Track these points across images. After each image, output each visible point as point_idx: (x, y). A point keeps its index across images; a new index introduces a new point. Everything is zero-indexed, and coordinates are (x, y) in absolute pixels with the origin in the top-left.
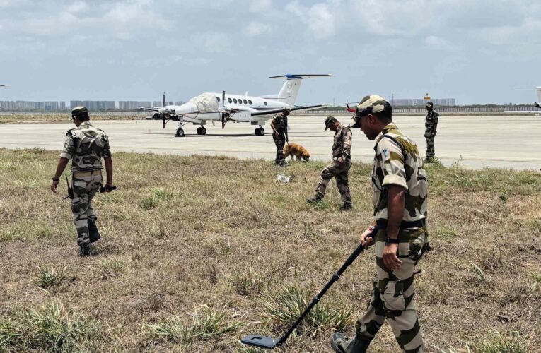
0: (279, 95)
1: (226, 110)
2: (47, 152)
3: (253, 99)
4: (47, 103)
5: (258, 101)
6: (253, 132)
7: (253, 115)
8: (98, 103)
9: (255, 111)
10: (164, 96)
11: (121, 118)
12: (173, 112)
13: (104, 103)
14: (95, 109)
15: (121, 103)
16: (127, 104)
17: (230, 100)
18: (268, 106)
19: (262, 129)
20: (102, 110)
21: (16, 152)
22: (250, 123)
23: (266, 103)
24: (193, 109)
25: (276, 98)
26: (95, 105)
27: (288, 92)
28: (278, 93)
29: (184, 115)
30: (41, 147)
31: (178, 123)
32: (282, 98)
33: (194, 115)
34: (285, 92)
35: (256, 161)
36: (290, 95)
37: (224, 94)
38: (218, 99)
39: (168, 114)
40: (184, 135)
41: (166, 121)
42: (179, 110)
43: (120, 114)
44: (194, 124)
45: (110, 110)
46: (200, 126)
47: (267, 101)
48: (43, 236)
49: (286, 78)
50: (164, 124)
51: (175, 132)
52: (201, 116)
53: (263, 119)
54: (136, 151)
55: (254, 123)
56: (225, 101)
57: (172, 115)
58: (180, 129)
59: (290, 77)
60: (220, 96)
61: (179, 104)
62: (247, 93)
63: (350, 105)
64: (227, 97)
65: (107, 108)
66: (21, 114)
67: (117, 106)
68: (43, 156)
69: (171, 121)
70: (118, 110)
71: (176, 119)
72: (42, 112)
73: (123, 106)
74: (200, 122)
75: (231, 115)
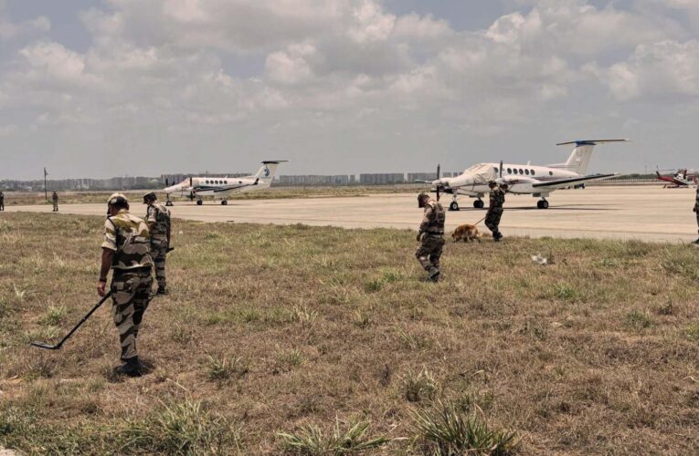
0: (567, 164)
1: (504, 181)
2: (310, 227)
3: (536, 169)
4: (337, 176)
5: (542, 170)
6: (536, 205)
7: (535, 186)
8: (387, 175)
9: (538, 182)
10: (439, 168)
11: (405, 191)
12: (447, 184)
13: (393, 175)
14: (384, 182)
15: (409, 175)
16: (415, 176)
17: (509, 171)
18: (553, 176)
19: (545, 201)
20: (390, 183)
21: (281, 227)
22: (531, 195)
23: (551, 173)
24: (468, 181)
25: (563, 167)
26: (384, 178)
27: (578, 160)
28: (565, 161)
29: (458, 187)
30: (304, 223)
31: (451, 196)
32: (570, 167)
33: (471, 188)
34: (574, 160)
35: (519, 238)
36: (580, 164)
37: (501, 164)
38: (496, 169)
39: (442, 187)
40: (458, 209)
41: (440, 194)
42: (452, 181)
43: (408, 187)
44: (471, 196)
45: (400, 182)
46: (477, 199)
47: (552, 170)
48: (249, 320)
49: (575, 144)
50: (438, 197)
51: (449, 206)
52: (478, 188)
53: (546, 190)
54: (395, 226)
55: (536, 195)
56: (503, 172)
57: (446, 188)
58: (454, 203)
59: (580, 143)
60: (498, 166)
61: (456, 175)
62: (529, 162)
63: (661, 173)
64: (505, 167)
65: (395, 180)
66: (311, 188)
67: (406, 178)
68: (305, 232)
69: (445, 194)
70: (406, 183)
71: (450, 191)
72: (332, 185)
73: (412, 177)
74: (476, 194)
75: (509, 186)
